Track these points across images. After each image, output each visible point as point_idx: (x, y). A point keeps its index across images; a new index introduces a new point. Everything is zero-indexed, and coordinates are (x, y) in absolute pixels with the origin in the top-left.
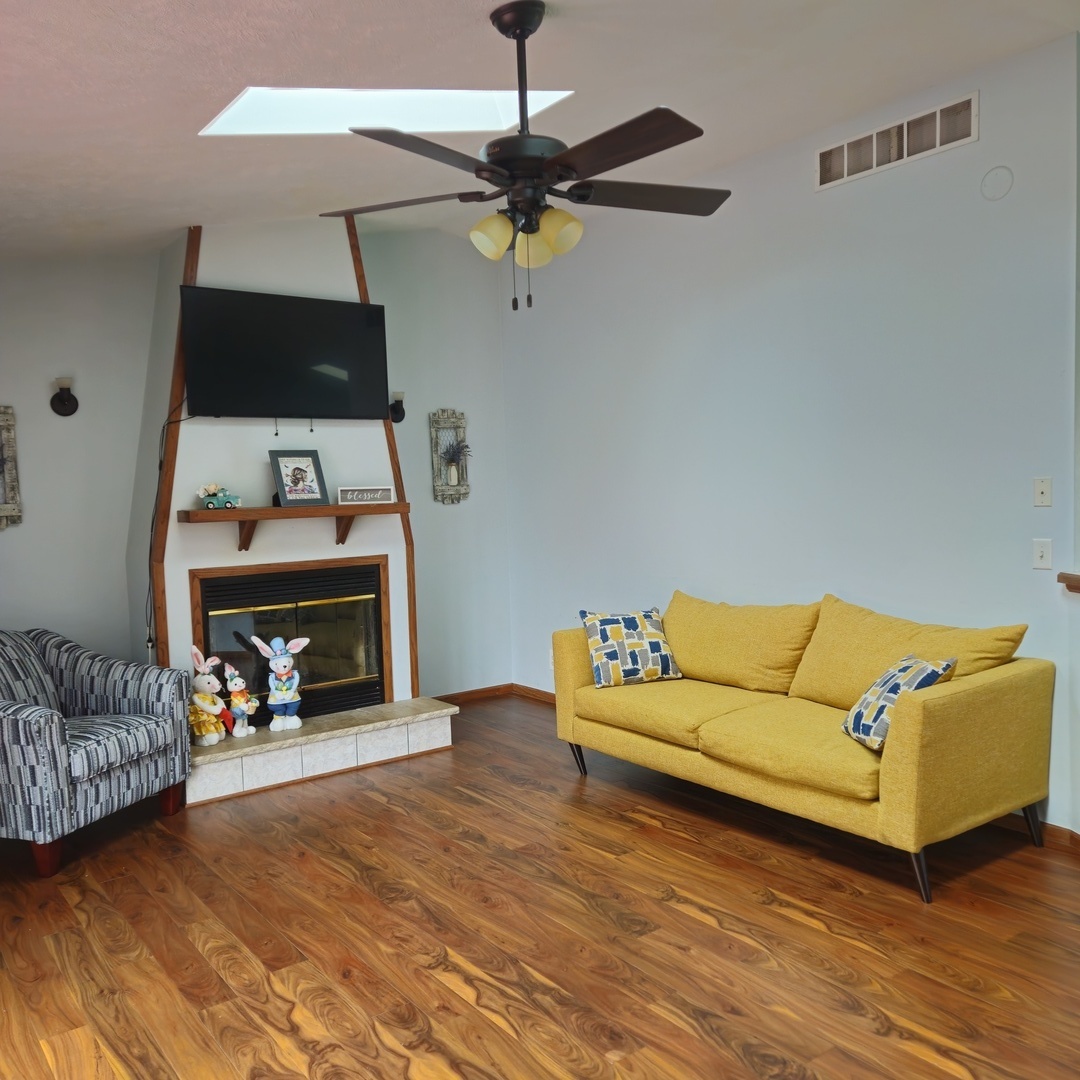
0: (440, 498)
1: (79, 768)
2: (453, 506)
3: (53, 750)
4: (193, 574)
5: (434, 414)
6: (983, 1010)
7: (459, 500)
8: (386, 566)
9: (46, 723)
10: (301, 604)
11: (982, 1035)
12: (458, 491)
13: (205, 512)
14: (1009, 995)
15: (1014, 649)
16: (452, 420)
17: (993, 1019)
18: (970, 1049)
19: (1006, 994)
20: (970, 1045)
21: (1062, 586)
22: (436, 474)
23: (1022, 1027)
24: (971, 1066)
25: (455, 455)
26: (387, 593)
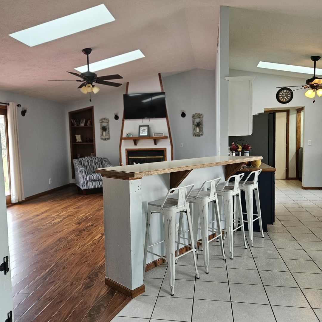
0: (194, 135)
1: (88, 179)
2: (198, 137)
3: (83, 175)
4: (126, 149)
5: (193, 115)
7: (200, 136)
8: (166, 150)
9: (82, 170)
10: (147, 157)
12: (199, 134)
13: (128, 138)
16: (198, 116)
22: (194, 129)
25: (199, 125)
26: (166, 156)
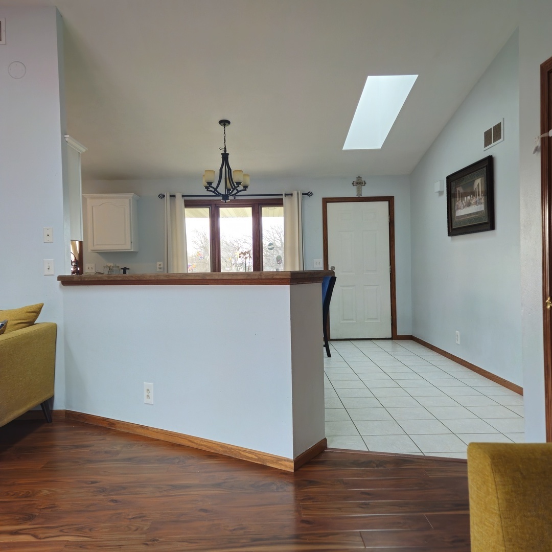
6: (35, 504)
11: (36, 516)
14: (47, 491)
15: (36, 317)
17: (41, 506)
18: (30, 525)
19: (45, 492)
20: (30, 523)
21: (59, 282)
23: (56, 503)
24: (32, 533)
